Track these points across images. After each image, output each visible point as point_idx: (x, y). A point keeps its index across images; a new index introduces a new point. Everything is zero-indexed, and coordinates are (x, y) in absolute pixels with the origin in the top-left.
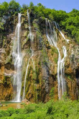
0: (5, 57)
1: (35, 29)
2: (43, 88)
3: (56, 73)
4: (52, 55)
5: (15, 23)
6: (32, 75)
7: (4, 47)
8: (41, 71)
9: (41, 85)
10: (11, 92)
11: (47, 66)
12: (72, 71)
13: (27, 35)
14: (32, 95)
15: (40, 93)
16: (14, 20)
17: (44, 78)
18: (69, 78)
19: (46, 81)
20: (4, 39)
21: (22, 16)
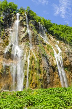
0: (4, 47)
1: (32, 28)
2: (45, 78)
3: (55, 65)
4: (48, 50)
5: (14, 20)
6: (34, 65)
7: (2, 38)
8: (41, 62)
9: (43, 75)
10: (10, 83)
11: (47, 58)
12: (69, 64)
13: (26, 31)
14: (36, 84)
15: (43, 83)
16: (13, 17)
17: (45, 68)
18: (67, 70)
19: (47, 72)
20: (2, 31)
21: (20, 15)
